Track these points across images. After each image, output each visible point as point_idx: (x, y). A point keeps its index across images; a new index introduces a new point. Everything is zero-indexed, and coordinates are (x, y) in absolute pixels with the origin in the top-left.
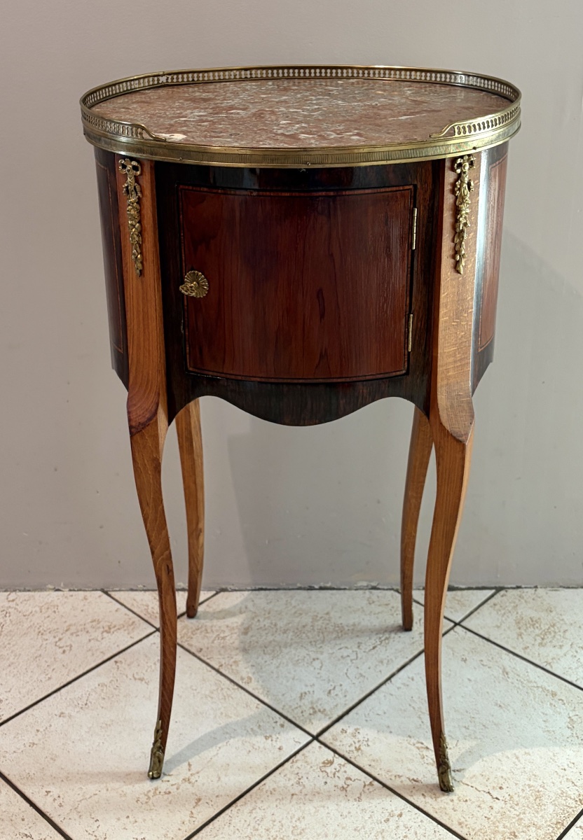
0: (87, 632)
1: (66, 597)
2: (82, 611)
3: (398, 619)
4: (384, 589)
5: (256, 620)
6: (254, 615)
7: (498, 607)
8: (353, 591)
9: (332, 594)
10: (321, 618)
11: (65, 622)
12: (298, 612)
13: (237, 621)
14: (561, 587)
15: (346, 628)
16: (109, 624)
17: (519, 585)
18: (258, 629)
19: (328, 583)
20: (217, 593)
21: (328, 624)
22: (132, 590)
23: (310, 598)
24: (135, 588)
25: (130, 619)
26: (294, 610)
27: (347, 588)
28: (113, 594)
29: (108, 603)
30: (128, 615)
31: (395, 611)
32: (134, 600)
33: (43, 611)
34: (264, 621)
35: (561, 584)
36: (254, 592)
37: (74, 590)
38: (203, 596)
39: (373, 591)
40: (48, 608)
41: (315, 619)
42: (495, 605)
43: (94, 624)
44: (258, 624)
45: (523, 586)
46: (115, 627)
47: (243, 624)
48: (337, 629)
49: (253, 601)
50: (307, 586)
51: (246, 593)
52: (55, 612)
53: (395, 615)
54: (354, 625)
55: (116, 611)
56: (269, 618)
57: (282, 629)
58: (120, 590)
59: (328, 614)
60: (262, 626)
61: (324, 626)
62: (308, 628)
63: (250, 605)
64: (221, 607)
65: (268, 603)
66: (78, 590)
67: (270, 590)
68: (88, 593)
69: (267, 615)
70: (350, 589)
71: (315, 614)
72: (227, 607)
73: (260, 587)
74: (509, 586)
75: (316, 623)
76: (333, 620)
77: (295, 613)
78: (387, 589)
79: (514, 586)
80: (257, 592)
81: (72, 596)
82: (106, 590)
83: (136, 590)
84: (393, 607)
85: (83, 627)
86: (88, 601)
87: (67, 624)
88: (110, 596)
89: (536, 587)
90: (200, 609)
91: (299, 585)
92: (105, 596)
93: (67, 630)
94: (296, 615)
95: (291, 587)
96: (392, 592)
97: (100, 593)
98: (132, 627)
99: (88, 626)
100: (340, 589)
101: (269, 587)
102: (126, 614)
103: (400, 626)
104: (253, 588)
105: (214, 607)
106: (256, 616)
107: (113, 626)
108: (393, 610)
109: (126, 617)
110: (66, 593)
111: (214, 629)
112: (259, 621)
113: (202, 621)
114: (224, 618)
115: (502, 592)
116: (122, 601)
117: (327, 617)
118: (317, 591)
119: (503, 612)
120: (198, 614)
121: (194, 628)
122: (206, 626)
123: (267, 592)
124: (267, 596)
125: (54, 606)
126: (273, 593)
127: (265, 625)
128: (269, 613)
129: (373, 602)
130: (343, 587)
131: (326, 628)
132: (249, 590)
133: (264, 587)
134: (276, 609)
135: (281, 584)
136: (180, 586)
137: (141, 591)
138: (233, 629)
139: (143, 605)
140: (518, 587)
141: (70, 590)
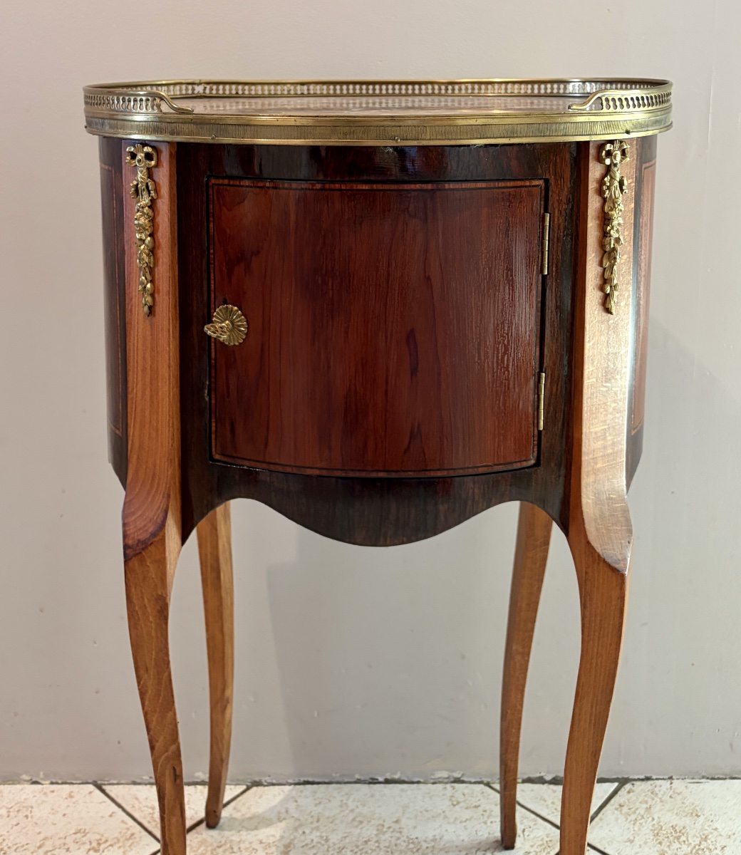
0: (68, 850)
1: (45, 794)
2: (64, 815)
3: (495, 830)
4: (470, 783)
5: (300, 832)
6: (297, 823)
7: (625, 809)
8: (430, 785)
9: (402, 790)
10: (389, 828)
11: (39, 833)
12: (358, 819)
13: (273, 833)
14: (703, 777)
15: (425, 845)
16: (98, 837)
17: (648, 775)
18: (303, 847)
19: (395, 773)
20: (248, 788)
21: (398, 838)
22: (135, 783)
23: (372, 796)
24: (138, 781)
25: (128, 829)
26: (351, 816)
27: (422, 780)
28: (107, 788)
29: (100, 803)
30: (126, 823)
31: (488, 817)
32: (137, 799)
33: (12, 814)
34: (311, 832)
35: (704, 774)
36: (298, 787)
37: (57, 783)
38: (229, 792)
39: (456, 785)
40: (18, 811)
41: (380, 830)
42: (621, 806)
43: (79, 835)
44: (302, 838)
45: (654, 777)
46: (106, 841)
47: (282, 837)
48: (411, 846)
49: (296, 801)
50: (367, 778)
51: (287, 788)
52: (27, 816)
53: (489, 823)
54: (434, 840)
55: (111, 816)
56: (317, 829)
57: (336, 847)
58: (118, 784)
59: (397, 822)
60: (308, 841)
61: (393, 841)
62: (372, 845)
63: (292, 806)
64: (254, 810)
65: (316, 805)
66: (62, 783)
67: (318, 783)
68: (75, 788)
69: (315, 825)
70: (425, 783)
71: (381, 822)
72: (260, 810)
73: (306, 779)
74: (636, 777)
75: (383, 837)
76: (405, 832)
77: (354, 820)
78: (475, 783)
79: (642, 777)
80: (301, 787)
81: (53, 792)
82: (99, 782)
83: (140, 784)
84: (485, 811)
85: (63, 841)
86: (74, 800)
87: (42, 836)
88: (103, 791)
89: (671, 778)
90: (225, 813)
91: (357, 776)
92: (98, 792)
93: (40, 847)
94: (356, 824)
95: (346, 780)
96: (482, 786)
97: (91, 787)
98: (131, 841)
99: (69, 840)
100: (413, 783)
101: (317, 780)
102: (123, 822)
103: (497, 841)
104: (297, 781)
105: (244, 810)
106: (301, 825)
107: (104, 840)
108: (486, 814)
109: (123, 826)
110: (47, 787)
111: (242, 846)
112: (304, 833)
113: (227, 833)
114: (256, 828)
115: (628, 786)
116: (119, 801)
117: (396, 826)
118: (382, 785)
119: (633, 817)
120: (222, 821)
121: (215, 845)
122: (231, 841)
123: (315, 786)
124: (315, 792)
125: (27, 807)
126: (322, 787)
127: (312, 840)
128: (318, 821)
129: (458, 803)
130: (416, 780)
131: (396, 845)
132: (290, 784)
133: (311, 780)
134: (327, 813)
135: (334, 775)
136: (198, 778)
137: (146, 784)
138: (269, 845)
139: (147, 806)
140: (648, 779)
141: (52, 783)
